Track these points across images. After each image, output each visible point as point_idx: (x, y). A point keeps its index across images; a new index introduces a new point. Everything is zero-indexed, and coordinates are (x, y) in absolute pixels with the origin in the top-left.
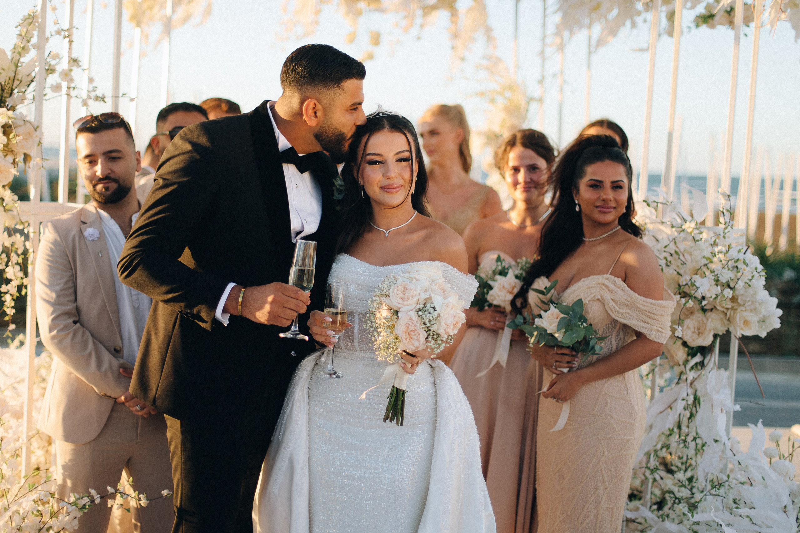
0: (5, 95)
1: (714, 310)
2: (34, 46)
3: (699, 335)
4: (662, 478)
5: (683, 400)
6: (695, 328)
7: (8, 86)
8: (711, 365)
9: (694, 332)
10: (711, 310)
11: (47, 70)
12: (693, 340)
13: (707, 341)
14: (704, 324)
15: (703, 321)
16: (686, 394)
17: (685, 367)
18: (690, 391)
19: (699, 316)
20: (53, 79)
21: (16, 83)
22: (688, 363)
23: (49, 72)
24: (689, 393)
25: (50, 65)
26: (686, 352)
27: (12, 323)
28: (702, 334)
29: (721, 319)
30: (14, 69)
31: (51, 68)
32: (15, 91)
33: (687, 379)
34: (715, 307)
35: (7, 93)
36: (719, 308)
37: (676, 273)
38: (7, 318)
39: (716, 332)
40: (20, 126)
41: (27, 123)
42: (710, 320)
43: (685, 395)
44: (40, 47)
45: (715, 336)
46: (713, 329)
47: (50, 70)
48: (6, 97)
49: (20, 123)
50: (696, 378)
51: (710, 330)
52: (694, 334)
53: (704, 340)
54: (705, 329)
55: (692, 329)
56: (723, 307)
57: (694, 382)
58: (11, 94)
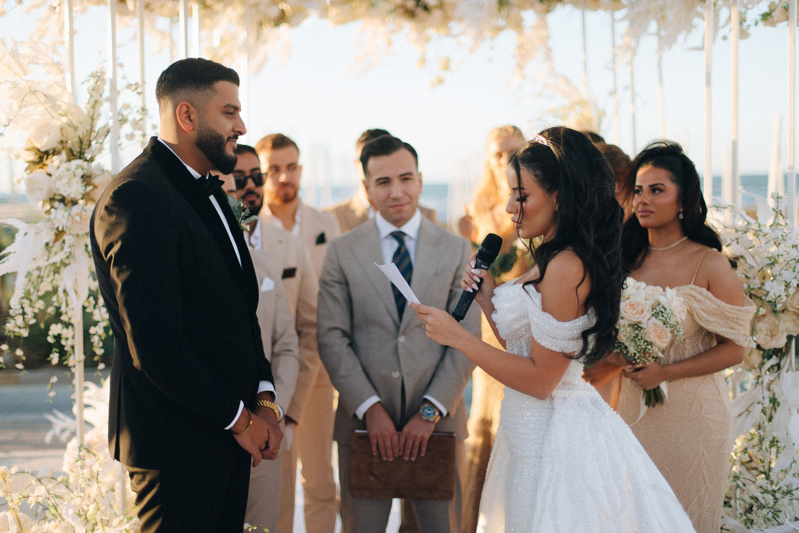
0: (84, 146)
1: (786, 312)
2: (107, 99)
3: (772, 337)
4: (744, 485)
5: (759, 403)
6: (767, 330)
7: (87, 137)
8: (787, 366)
9: (767, 335)
10: (783, 311)
11: (120, 121)
12: (767, 343)
13: (781, 342)
14: (776, 326)
15: (774, 322)
16: (762, 397)
17: (760, 370)
18: (767, 394)
19: (771, 318)
20: (127, 129)
21: (94, 134)
22: (764, 366)
23: (122, 122)
24: (765, 396)
25: (123, 116)
26: (761, 355)
27: (102, 362)
28: (775, 336)
29: (794, 320)
30: (90, 121)
31: (124, 118)
32: (93, 143)
33: (762, 382)
34: (786, 308)
35: (86, 145)
36: (789, 308)
37: (743, 276)
38: (96, 359)
39: (790, 334)
40: (99, 175)
41: (106, 173)
42: (782, 322)
43: (761, 399)
44: (112, 100)
45: (790, 338)
46: (786, 331)
47: (123, 121)
48: (85, 149)
49: (98, 172)
50: (772, 381)
51: (783, 332)
52: (767, 337)
53: (777, 342)
54: (778, 330)
55: (765, 332)
56: (794, 308)
57: (770, 384)
58: (89, 145)
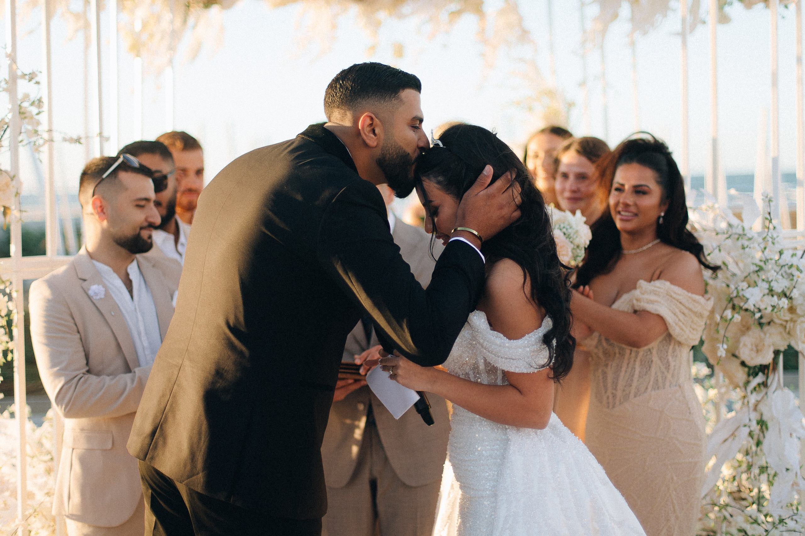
1: (772, 324)
3: (757, 352)
4: (732, 516)
5: (745, 426)
6: (752, 345)
8: (775, 385)
9: (752, 350)
10: (769, 323)
12: (752, 359)
13: (767, 358)
14: (762, 340)
15: (760, 336)
16: (748, 419)
17: (746, 389)
18: (753, 415)
19: (756, 330)
22: (749, 384)
24: (751, 418)
26: (746, 372)
28: (761, 351)
29: (781, 333)
33: (748, 402)
34: (773, 320)
36: (776, 321)
37: (724, 284)
39: (777, 348)
42: (768, 335)
43: (747, 421)
45: (777, 353)
46: (773, 344)
50: (759, 401)
51: (769, 346)
52: (752, 352)
54: (764, 345)
55: (749, 346)
56: (781, 320)
57: (757, 404)
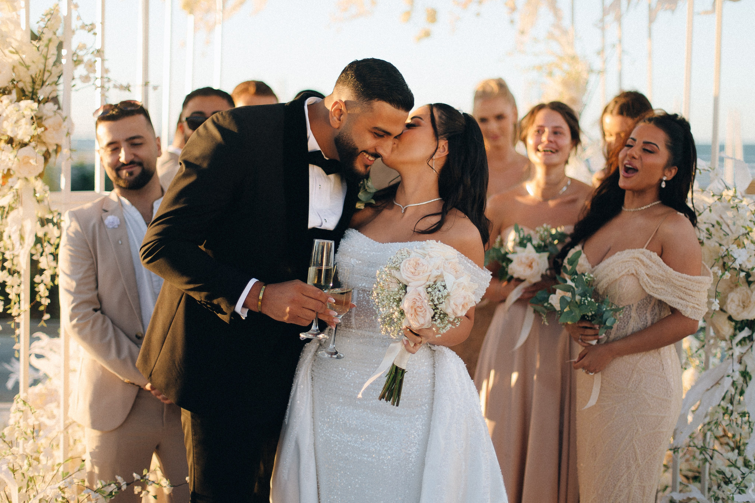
0: (37, 87)
3: (744, 308)
4: (712, 458)
5: (728, 376)
6: (739, 301)
7: (40, 77)
9: (739, 305)
11: (75, 61)
12: (738, 314)
13: (752, 314)
14: (748, 297)
15: (747, 293)
16: (732, 371)
17: (731, 342)
18: (738, 367)
19: (743, 288)
20: (81, 70)
21: (47, 74)
22: (735, 338)
23: (77, 63)
24: (735, 370)
25: (78, 56)
26: (733, 326)
27: (47, 312)
28: (747, 307)
31: (79, 58)
32: (46, 83)
33: (732, 355)
35: (39, 85)
38: (42, 308)
40: (50, 117)
48: (37, 89)
50: (744, 354)
52: (739, 308)
53: (749, 313)
54: (750, 302)
55: (737, 303)
57: (741, 357)
58: (42, 86)
